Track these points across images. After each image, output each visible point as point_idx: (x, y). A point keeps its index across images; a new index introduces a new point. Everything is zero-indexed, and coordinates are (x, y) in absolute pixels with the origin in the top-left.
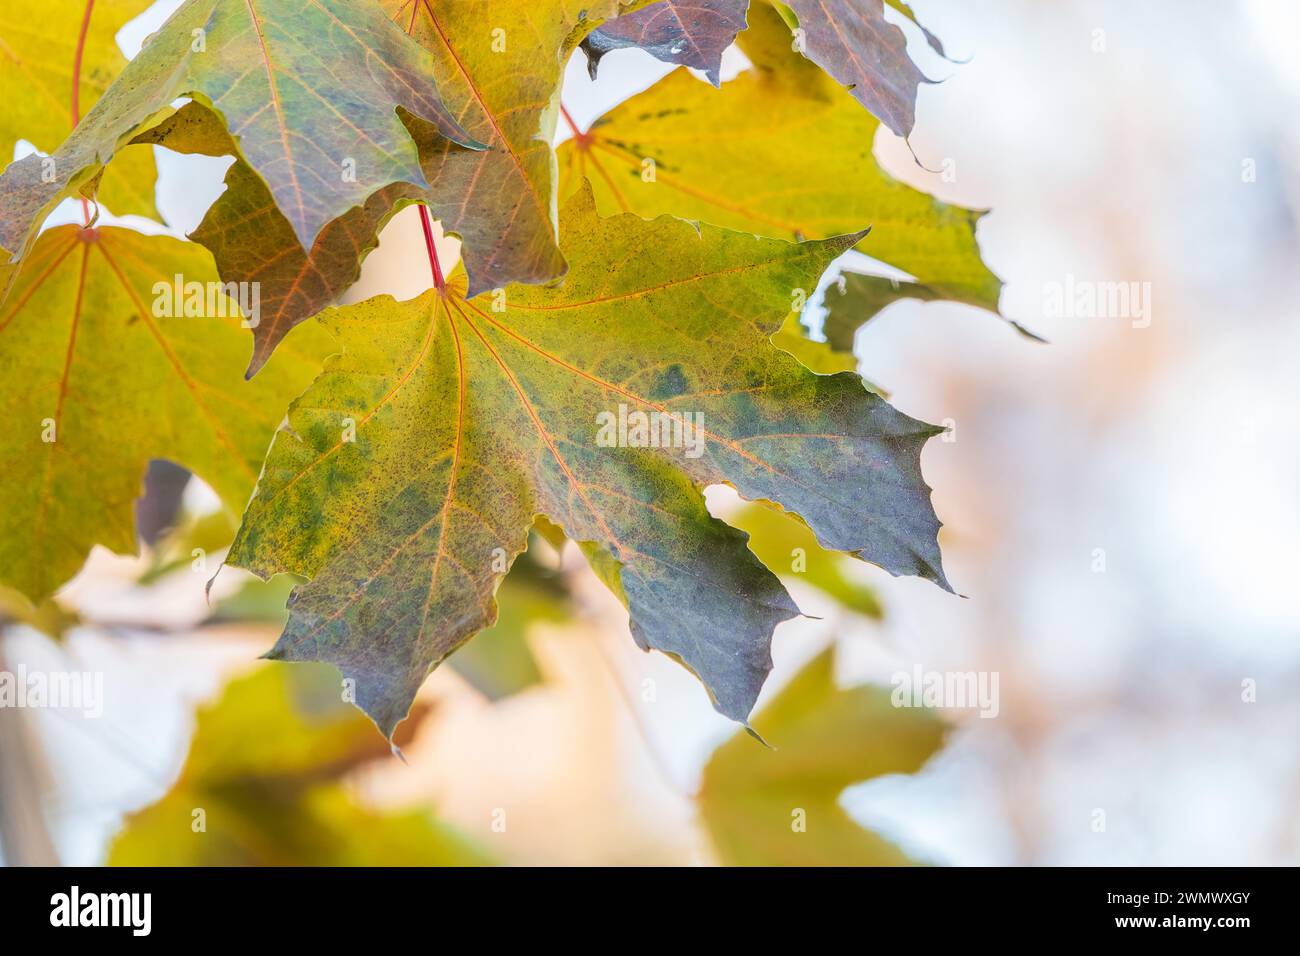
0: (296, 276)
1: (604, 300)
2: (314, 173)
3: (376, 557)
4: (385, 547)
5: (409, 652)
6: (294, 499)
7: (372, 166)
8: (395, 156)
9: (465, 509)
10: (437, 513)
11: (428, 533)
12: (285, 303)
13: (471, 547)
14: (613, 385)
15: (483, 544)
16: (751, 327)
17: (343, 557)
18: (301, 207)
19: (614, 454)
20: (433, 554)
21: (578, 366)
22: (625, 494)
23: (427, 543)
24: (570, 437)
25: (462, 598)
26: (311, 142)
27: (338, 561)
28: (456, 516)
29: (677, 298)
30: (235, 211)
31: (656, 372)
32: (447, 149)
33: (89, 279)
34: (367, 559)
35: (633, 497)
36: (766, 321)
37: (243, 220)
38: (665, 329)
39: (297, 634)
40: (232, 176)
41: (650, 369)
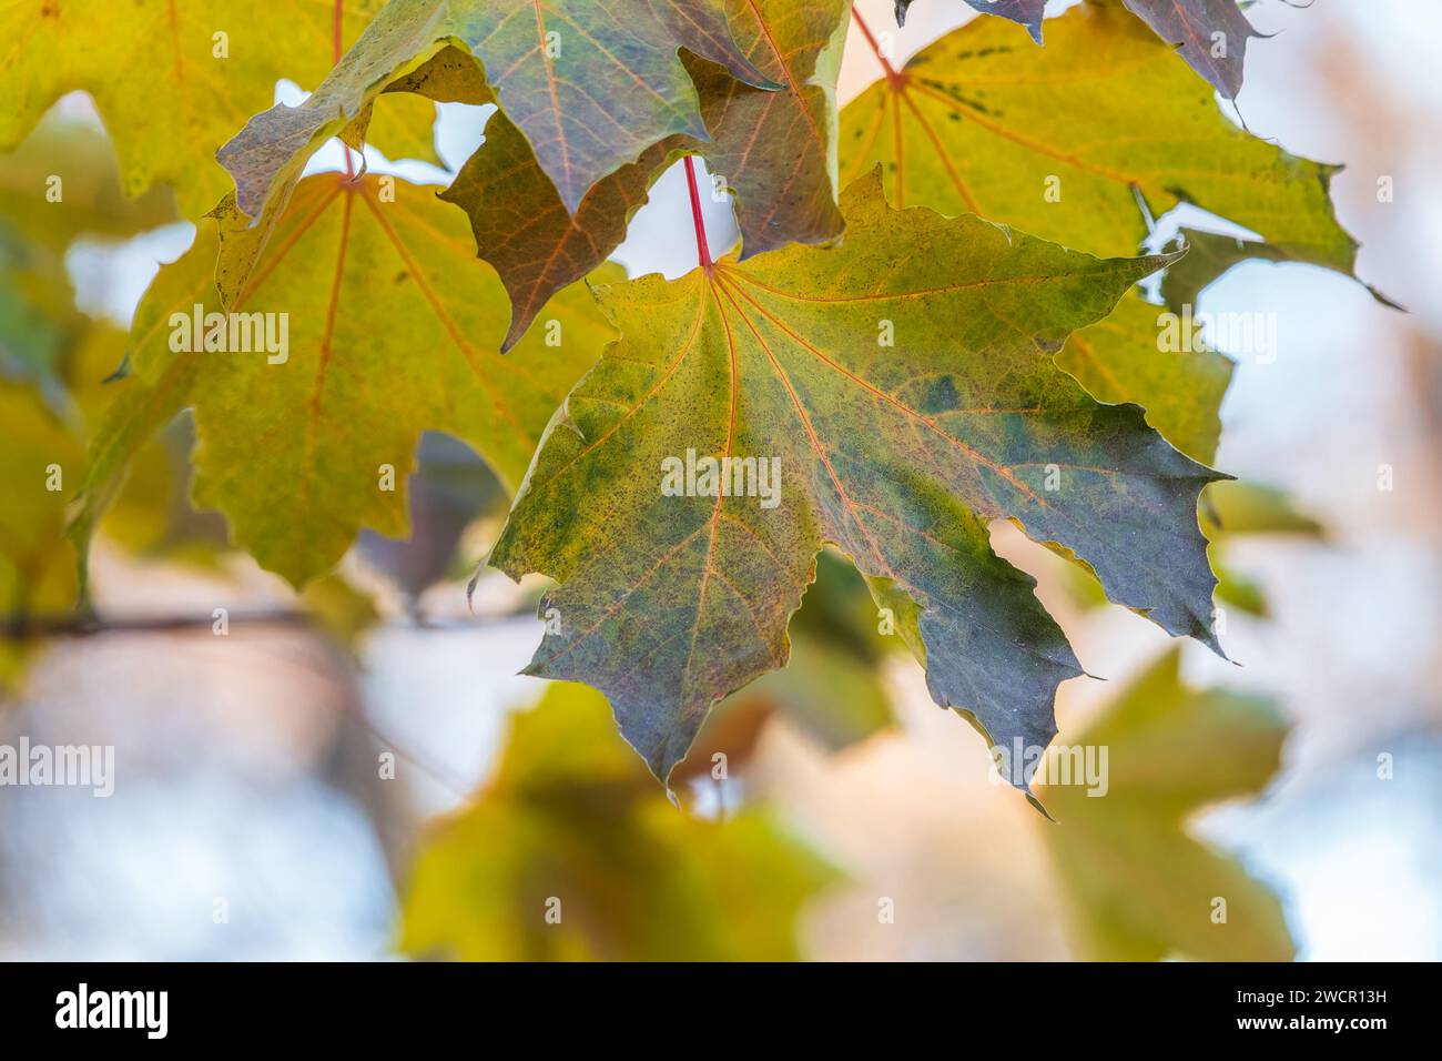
0: (561, 236)
1: (879, 297)
2: (584, 126)
3: (637, 567)
4: (646, 556)
5: (678, 681)
6: (553, 495)
7: (649, 117)
8: (675, 105)
9: (736, 523)
10: (704, 523)
11: (694, 545)
12: (547, 267)
13: (743, 567)
14: (883, 393)
15: (759, 565)
16: (1031, 343)
17: (597, 560)
18: (567, 164)
19: (886, 472)
20: (700, 570)
21: (848, 367)
22: (897, 519)
23: (693, 556)
24: (841, 448)
25: (737, 626)
26: (582, 91)
27: (592, 566)
28: (726, 530)
29: (956, 304)
30: (493, 165)
31: (926, 382)
32: (730, 94)
33: (352, 232)
34: (626, 568)
35: (906, 522)
36: (1048, 338)
37: (503, 175)
38: (940, 336)
39: (554, 649)
40: (492, 127)
41: (920, 379)
